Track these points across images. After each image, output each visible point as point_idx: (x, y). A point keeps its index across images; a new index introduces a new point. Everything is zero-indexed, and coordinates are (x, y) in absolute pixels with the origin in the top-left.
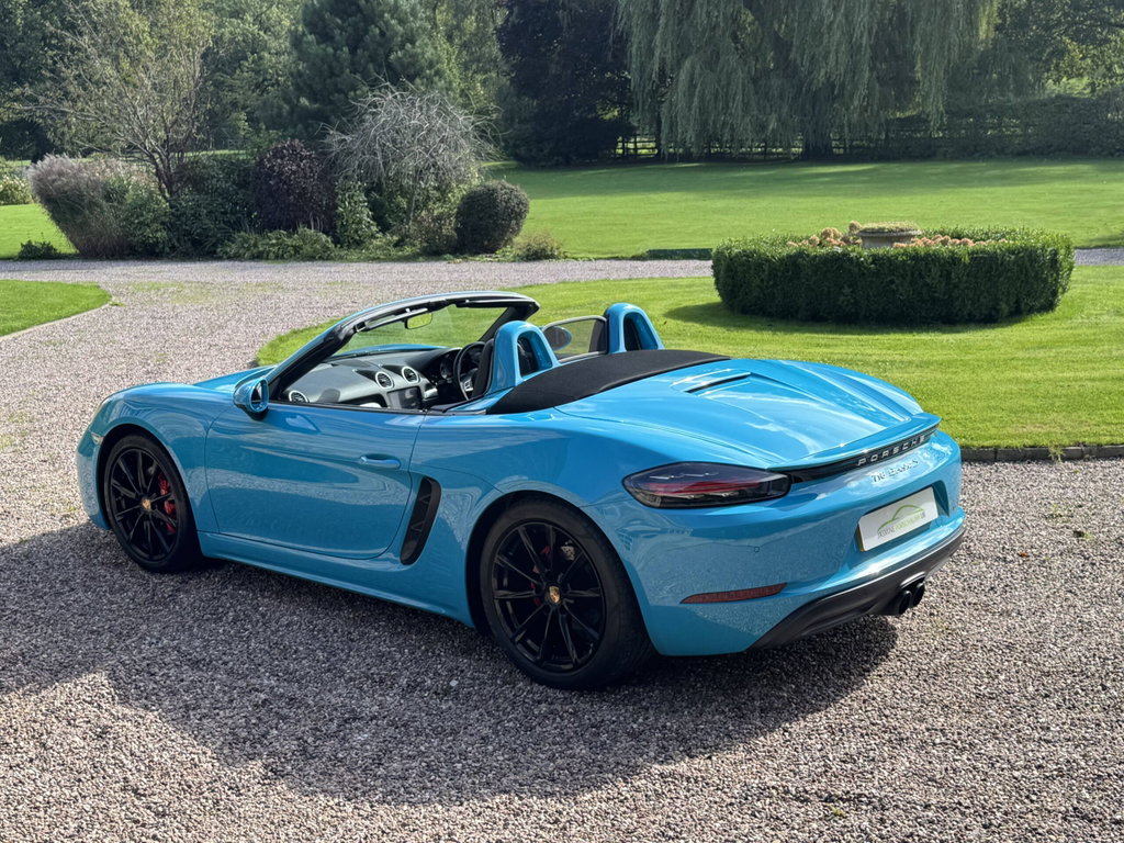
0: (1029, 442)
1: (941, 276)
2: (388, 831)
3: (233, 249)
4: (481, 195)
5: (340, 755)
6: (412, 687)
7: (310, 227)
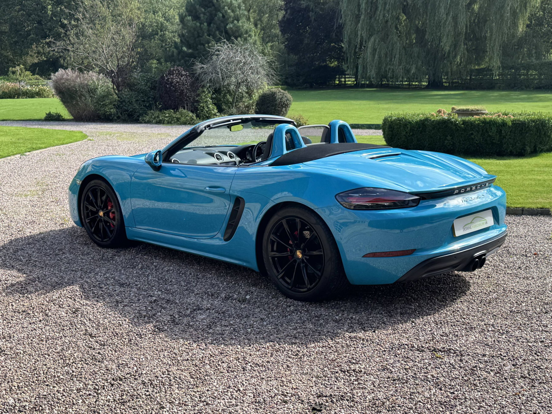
0: (539, 206)
1: (497, 132)
2: (213, 355)
3: (147, 118)
4: (268, 95)
5: (191, 324)
6: (227, 298)
7: (184, 109)
